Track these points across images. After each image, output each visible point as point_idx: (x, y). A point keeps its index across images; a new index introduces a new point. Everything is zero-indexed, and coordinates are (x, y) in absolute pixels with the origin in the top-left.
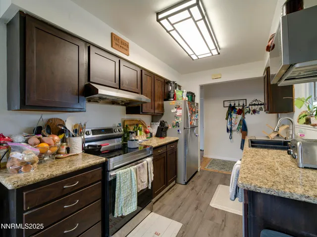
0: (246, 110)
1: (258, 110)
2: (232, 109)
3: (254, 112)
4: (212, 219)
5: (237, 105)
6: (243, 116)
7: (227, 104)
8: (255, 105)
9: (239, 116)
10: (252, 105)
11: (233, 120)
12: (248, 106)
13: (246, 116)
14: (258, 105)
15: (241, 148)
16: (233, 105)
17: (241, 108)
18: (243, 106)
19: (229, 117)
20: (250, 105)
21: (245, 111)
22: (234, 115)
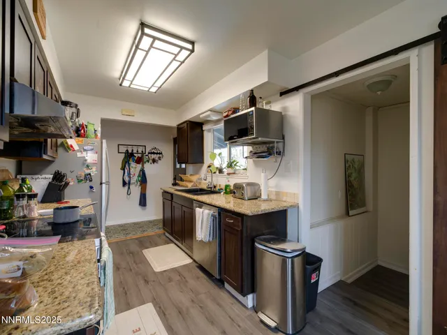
0: (145, 158)
1: (157, 159)
2: (129, 156)
3: (154, 161)
4: (170, 280)
5: (135, 151)
6: (143, 166)
7: (123, 149)
8: (154, 153)
9: (138, 165)
10: (151, 153)
11: (132, 170)
12: (147, 154)
13: (145, 165)
14: (157, 154)
15: (140, 204)
16: (130, 151)
17: (140, 155)
18: (142, 153)
19: (127, 166)
20: (149, 153)
21: (145, 160)
22: (133, 164)
